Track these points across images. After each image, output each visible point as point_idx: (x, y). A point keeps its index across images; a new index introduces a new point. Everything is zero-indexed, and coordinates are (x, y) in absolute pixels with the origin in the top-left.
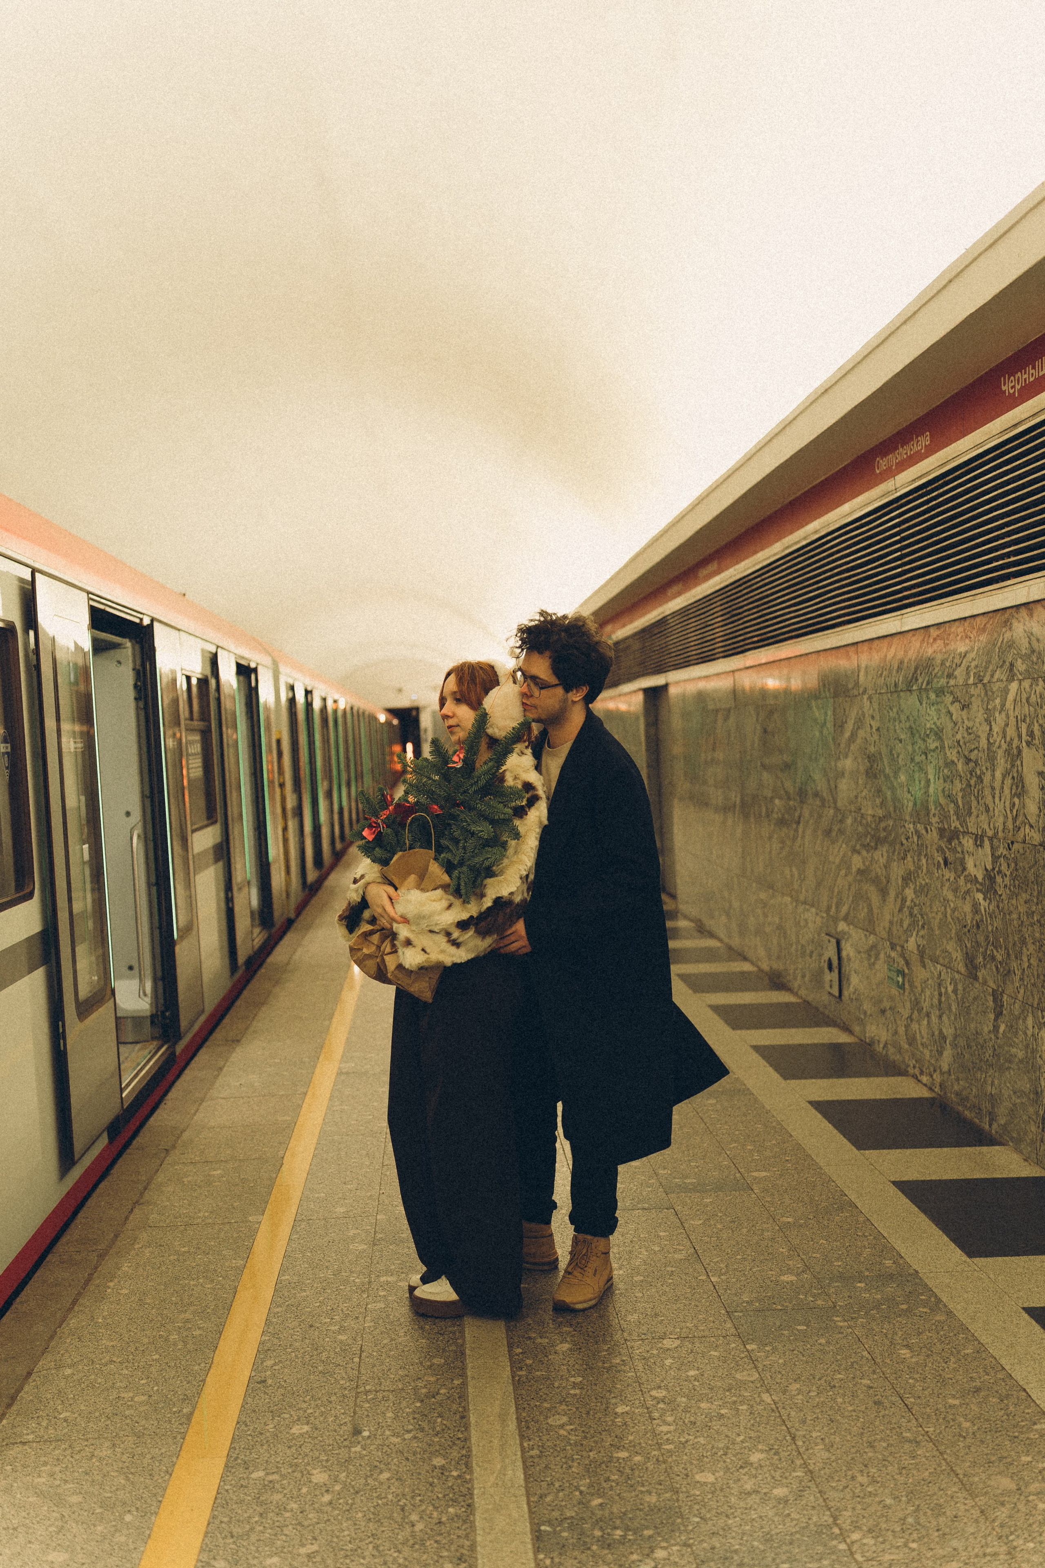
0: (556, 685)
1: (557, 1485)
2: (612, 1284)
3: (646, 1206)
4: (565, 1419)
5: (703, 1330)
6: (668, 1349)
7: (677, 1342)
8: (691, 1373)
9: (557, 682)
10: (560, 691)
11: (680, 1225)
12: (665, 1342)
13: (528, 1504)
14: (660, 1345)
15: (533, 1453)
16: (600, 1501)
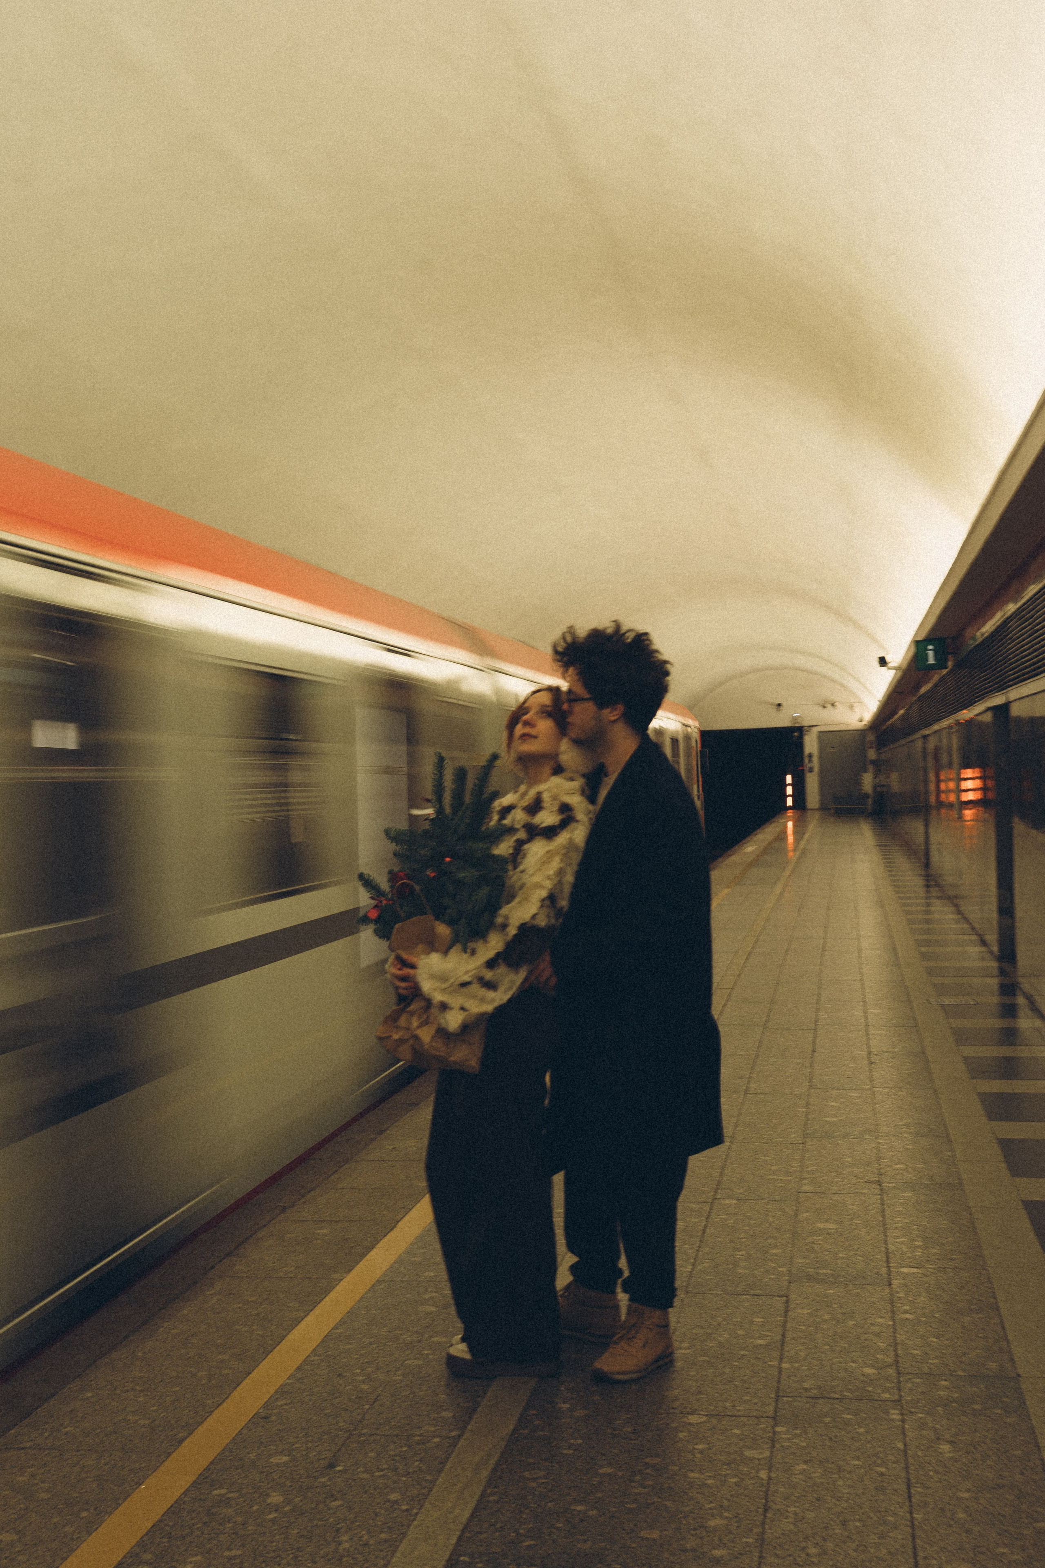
0: (586, 699)
1: (498, 1526)
2: (672, 1362)
3: (758, 1292)
4: (542, 1473)
5: (739, 1410)
6: (690, 1424)
7: (704, 1419)
8: (700, 1447)
9: (587, 696)
10: (590, 707)
11: (782, 1313)
12: (690, 1417)
13: (460, 1538)
14: (686, 1419)
15: (491, 1499)
16: (532, 1542)
